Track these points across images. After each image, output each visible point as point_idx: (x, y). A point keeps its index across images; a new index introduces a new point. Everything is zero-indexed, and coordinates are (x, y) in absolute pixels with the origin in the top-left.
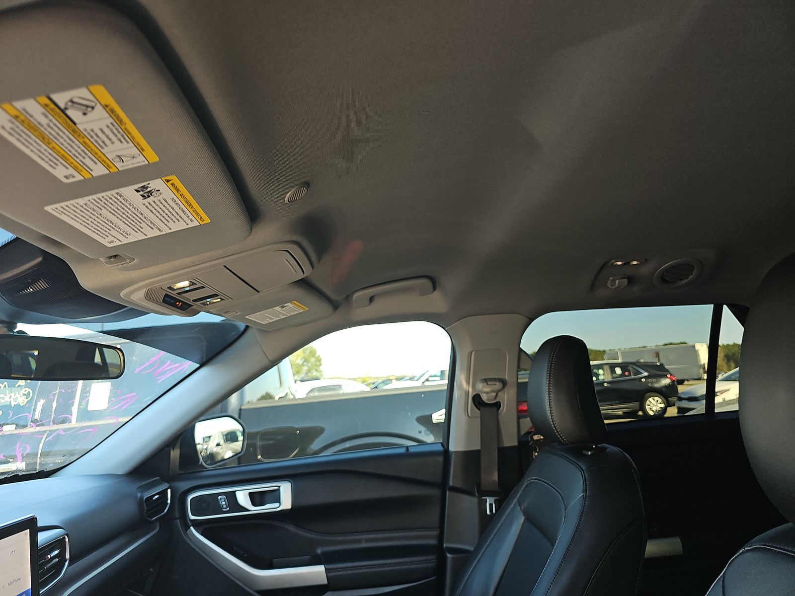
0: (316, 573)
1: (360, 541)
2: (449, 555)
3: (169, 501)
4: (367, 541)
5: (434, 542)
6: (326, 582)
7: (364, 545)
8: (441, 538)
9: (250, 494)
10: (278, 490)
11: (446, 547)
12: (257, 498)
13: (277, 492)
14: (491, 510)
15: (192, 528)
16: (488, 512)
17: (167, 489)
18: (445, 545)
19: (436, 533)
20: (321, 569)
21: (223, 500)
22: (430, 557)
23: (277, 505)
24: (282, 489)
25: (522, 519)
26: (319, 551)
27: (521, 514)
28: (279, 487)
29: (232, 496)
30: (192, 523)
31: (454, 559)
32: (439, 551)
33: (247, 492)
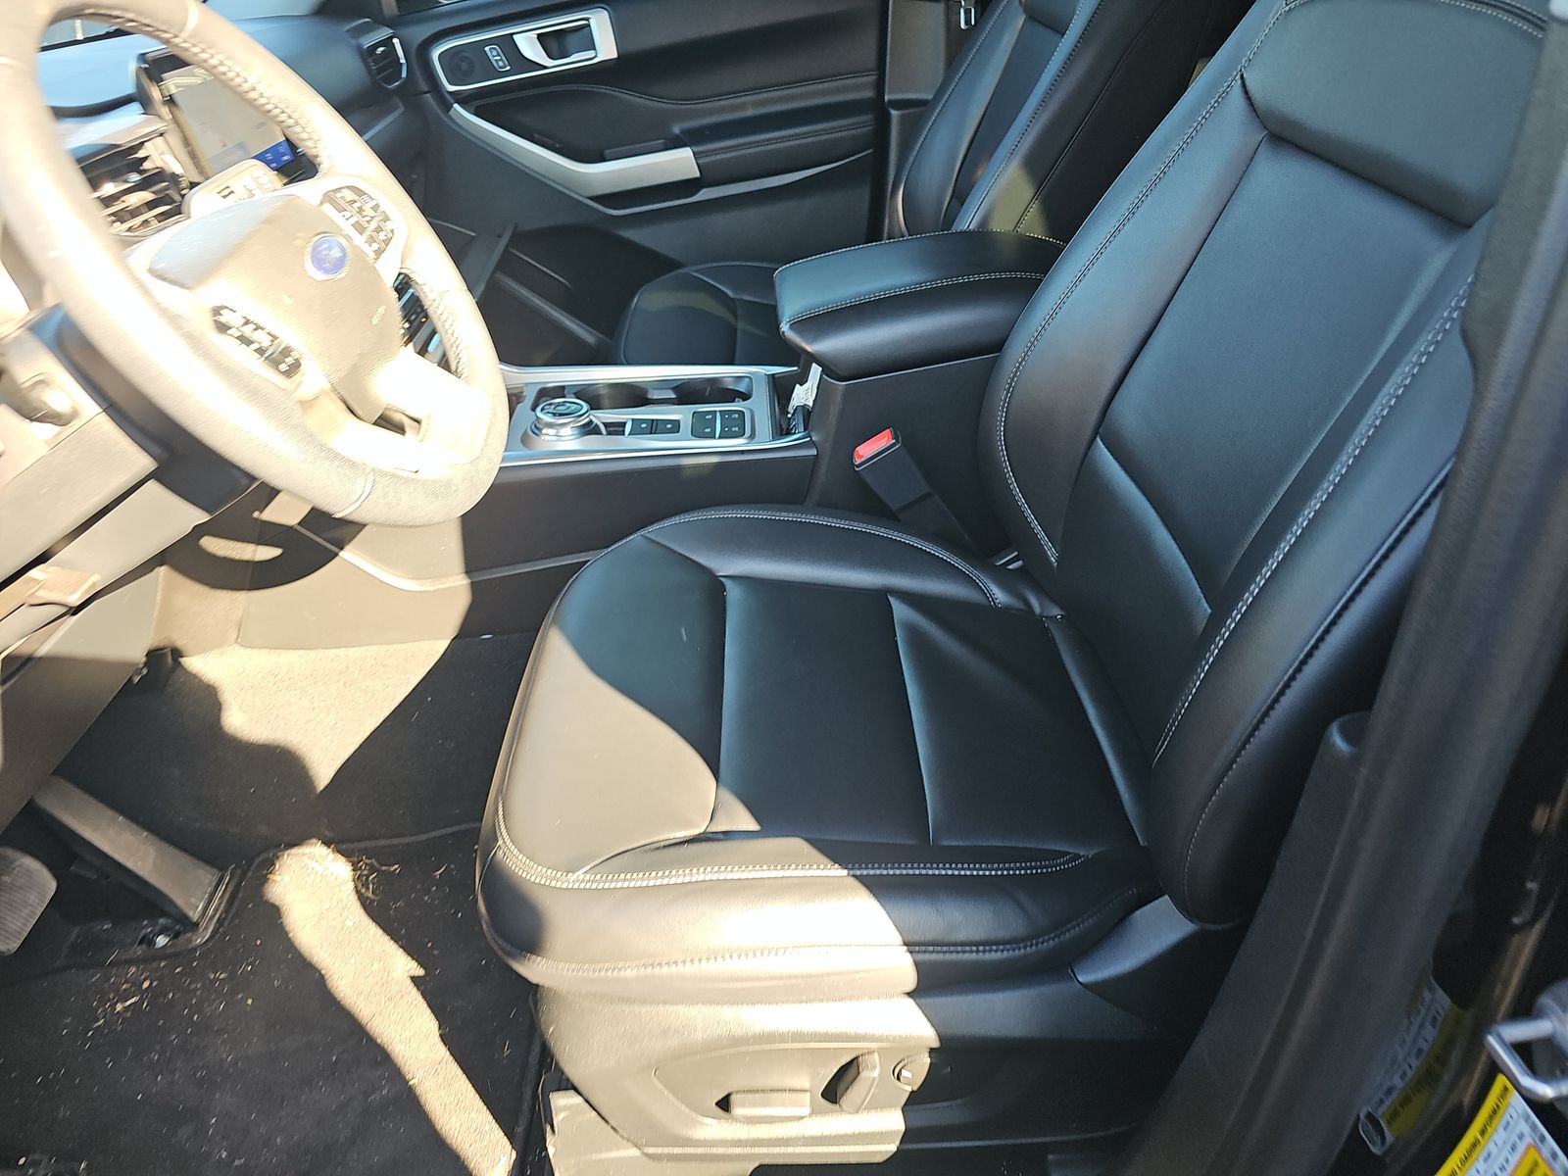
0: (679, 163)
1: (742, 106)
2: (894, 112)
3: (403, 61)
4: (756, 104)
5: (869, 94)
6: (697, 174)
7: (750, 112)
8: (880, 86)
9: (539, 36)
10: (589, 25)
11: (889, 101)
12: (553, 45)
13: (586, 30)
14: (968, 22)
15: (456, 106)
16: (963, 26)
17: (391, 38)
18: (886, 98)
19: (872, 78)
20: (686, 153)
21: (495, 53)
22: (863, 118)
23: (591, 54)
24: (593, 23)
25: (1021, 19)
26: (676, 130)
27: (1021, 10)
28: (587, 19)
29: (508, 45)
30: (454, 99)
31: (902, 118)
32: (879, 108)
33: (533, 35)
